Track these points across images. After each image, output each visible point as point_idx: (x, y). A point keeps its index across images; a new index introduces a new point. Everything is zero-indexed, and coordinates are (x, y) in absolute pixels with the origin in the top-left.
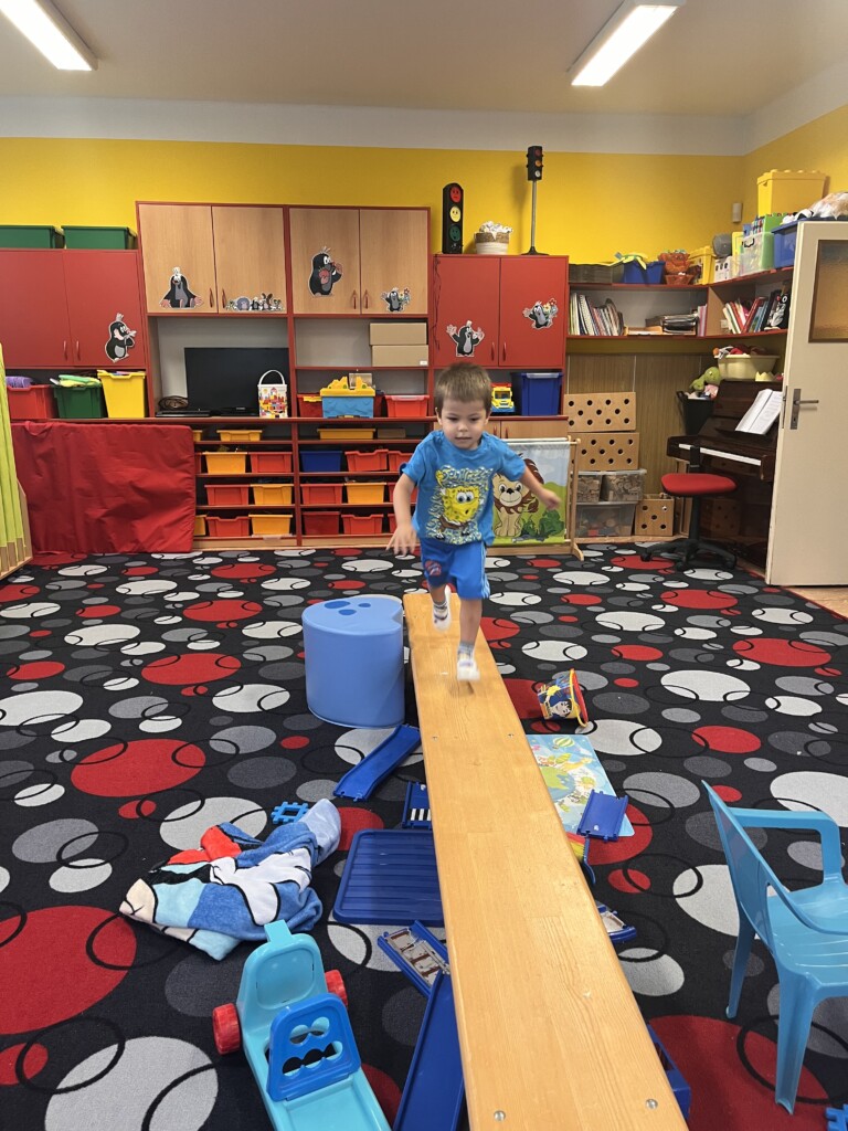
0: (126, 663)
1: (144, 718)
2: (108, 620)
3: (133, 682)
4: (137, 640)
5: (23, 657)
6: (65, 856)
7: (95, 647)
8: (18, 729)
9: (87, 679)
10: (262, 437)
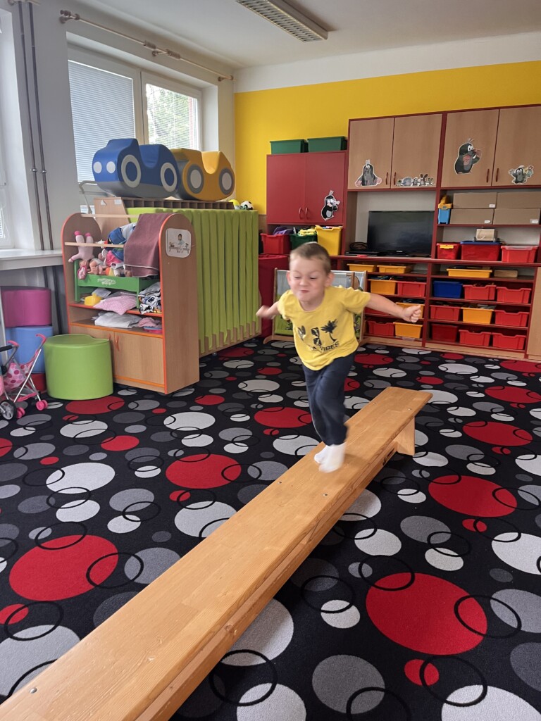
0: (253, 406)
1: (233, 442)
2: (269, 378)
3: (248, 418)
4: (271, 393)
5: (211, 391)
6: (127, 511)
7: (247, 392)
8: (172, 431)
9: (227, 411)
10: (406, 271)
